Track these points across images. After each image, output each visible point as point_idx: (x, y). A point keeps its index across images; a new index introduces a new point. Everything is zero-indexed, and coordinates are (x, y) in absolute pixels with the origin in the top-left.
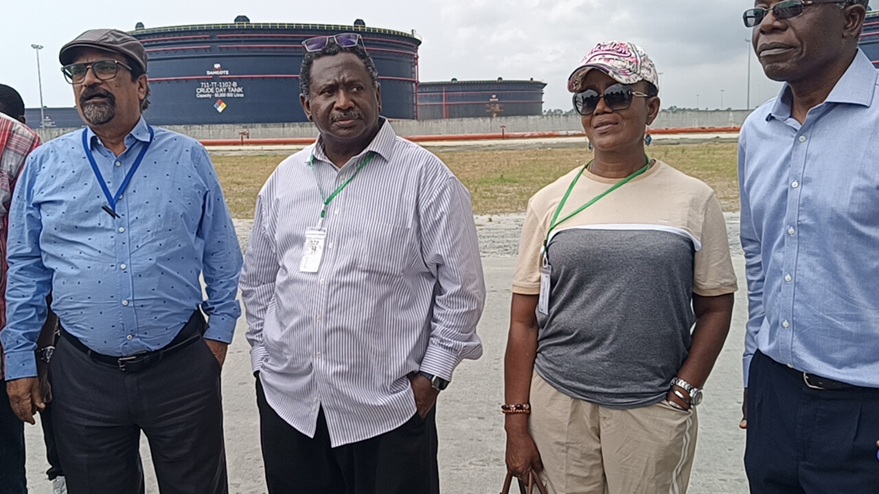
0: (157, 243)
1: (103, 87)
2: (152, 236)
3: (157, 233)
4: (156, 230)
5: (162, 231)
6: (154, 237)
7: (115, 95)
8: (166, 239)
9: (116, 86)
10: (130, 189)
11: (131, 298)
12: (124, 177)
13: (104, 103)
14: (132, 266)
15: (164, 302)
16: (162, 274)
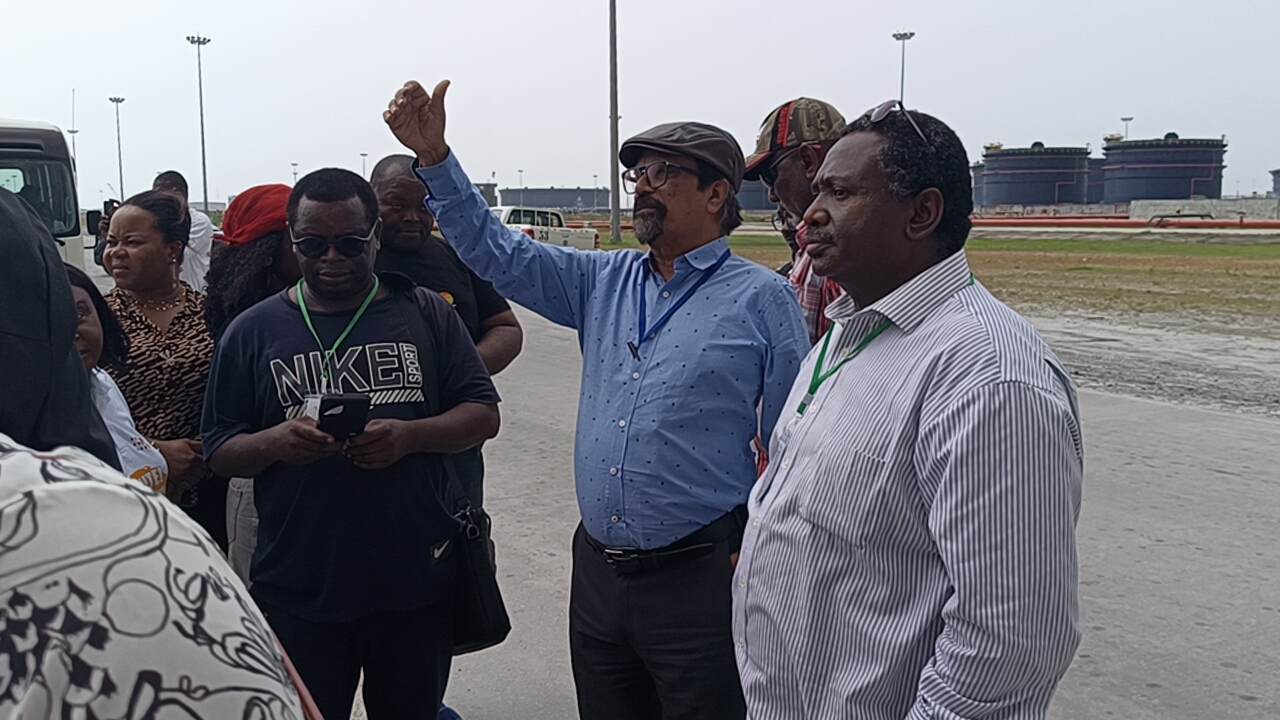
0: (670, 402)
1: (656, 196)
2: (666, 391)
3: (674, 387)
4: (672, 383)
5: (681, 386)
6: (667, 393)
7: (669, 207)
8: (682, 399)
9: (669, 195)
10: (666, 329)
11: (620, 467)
12: (666, 311)
13: (651, 215)
14: (632, 425)
15: (662, 483)
16: (666, 444)
